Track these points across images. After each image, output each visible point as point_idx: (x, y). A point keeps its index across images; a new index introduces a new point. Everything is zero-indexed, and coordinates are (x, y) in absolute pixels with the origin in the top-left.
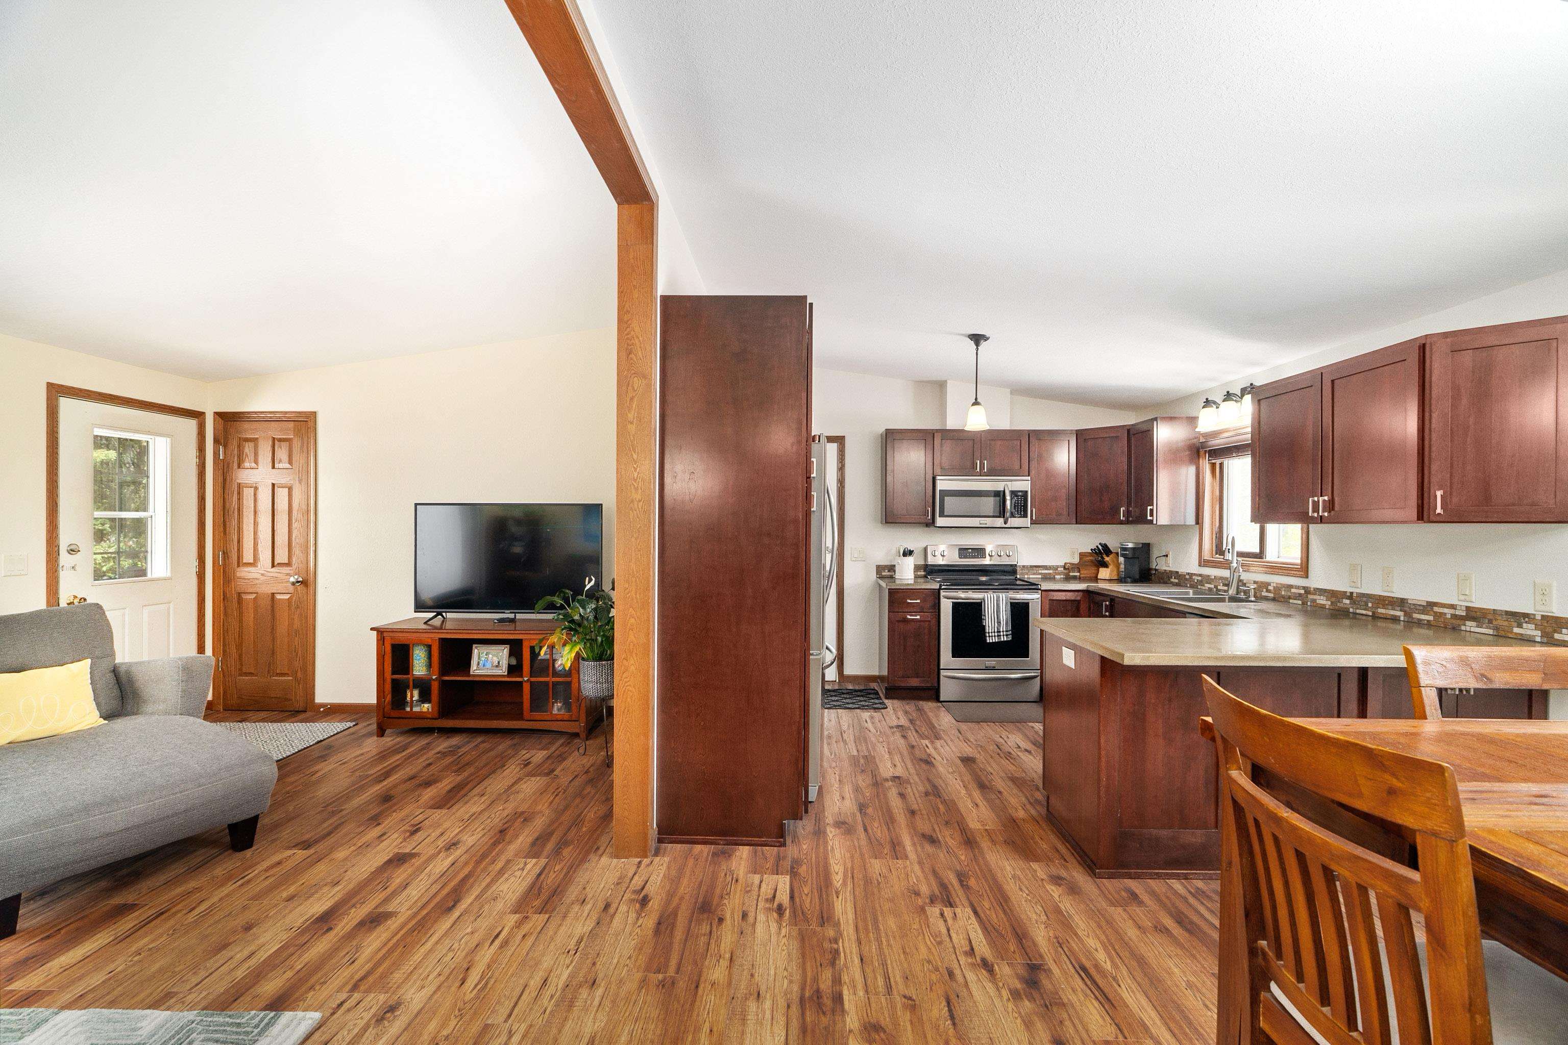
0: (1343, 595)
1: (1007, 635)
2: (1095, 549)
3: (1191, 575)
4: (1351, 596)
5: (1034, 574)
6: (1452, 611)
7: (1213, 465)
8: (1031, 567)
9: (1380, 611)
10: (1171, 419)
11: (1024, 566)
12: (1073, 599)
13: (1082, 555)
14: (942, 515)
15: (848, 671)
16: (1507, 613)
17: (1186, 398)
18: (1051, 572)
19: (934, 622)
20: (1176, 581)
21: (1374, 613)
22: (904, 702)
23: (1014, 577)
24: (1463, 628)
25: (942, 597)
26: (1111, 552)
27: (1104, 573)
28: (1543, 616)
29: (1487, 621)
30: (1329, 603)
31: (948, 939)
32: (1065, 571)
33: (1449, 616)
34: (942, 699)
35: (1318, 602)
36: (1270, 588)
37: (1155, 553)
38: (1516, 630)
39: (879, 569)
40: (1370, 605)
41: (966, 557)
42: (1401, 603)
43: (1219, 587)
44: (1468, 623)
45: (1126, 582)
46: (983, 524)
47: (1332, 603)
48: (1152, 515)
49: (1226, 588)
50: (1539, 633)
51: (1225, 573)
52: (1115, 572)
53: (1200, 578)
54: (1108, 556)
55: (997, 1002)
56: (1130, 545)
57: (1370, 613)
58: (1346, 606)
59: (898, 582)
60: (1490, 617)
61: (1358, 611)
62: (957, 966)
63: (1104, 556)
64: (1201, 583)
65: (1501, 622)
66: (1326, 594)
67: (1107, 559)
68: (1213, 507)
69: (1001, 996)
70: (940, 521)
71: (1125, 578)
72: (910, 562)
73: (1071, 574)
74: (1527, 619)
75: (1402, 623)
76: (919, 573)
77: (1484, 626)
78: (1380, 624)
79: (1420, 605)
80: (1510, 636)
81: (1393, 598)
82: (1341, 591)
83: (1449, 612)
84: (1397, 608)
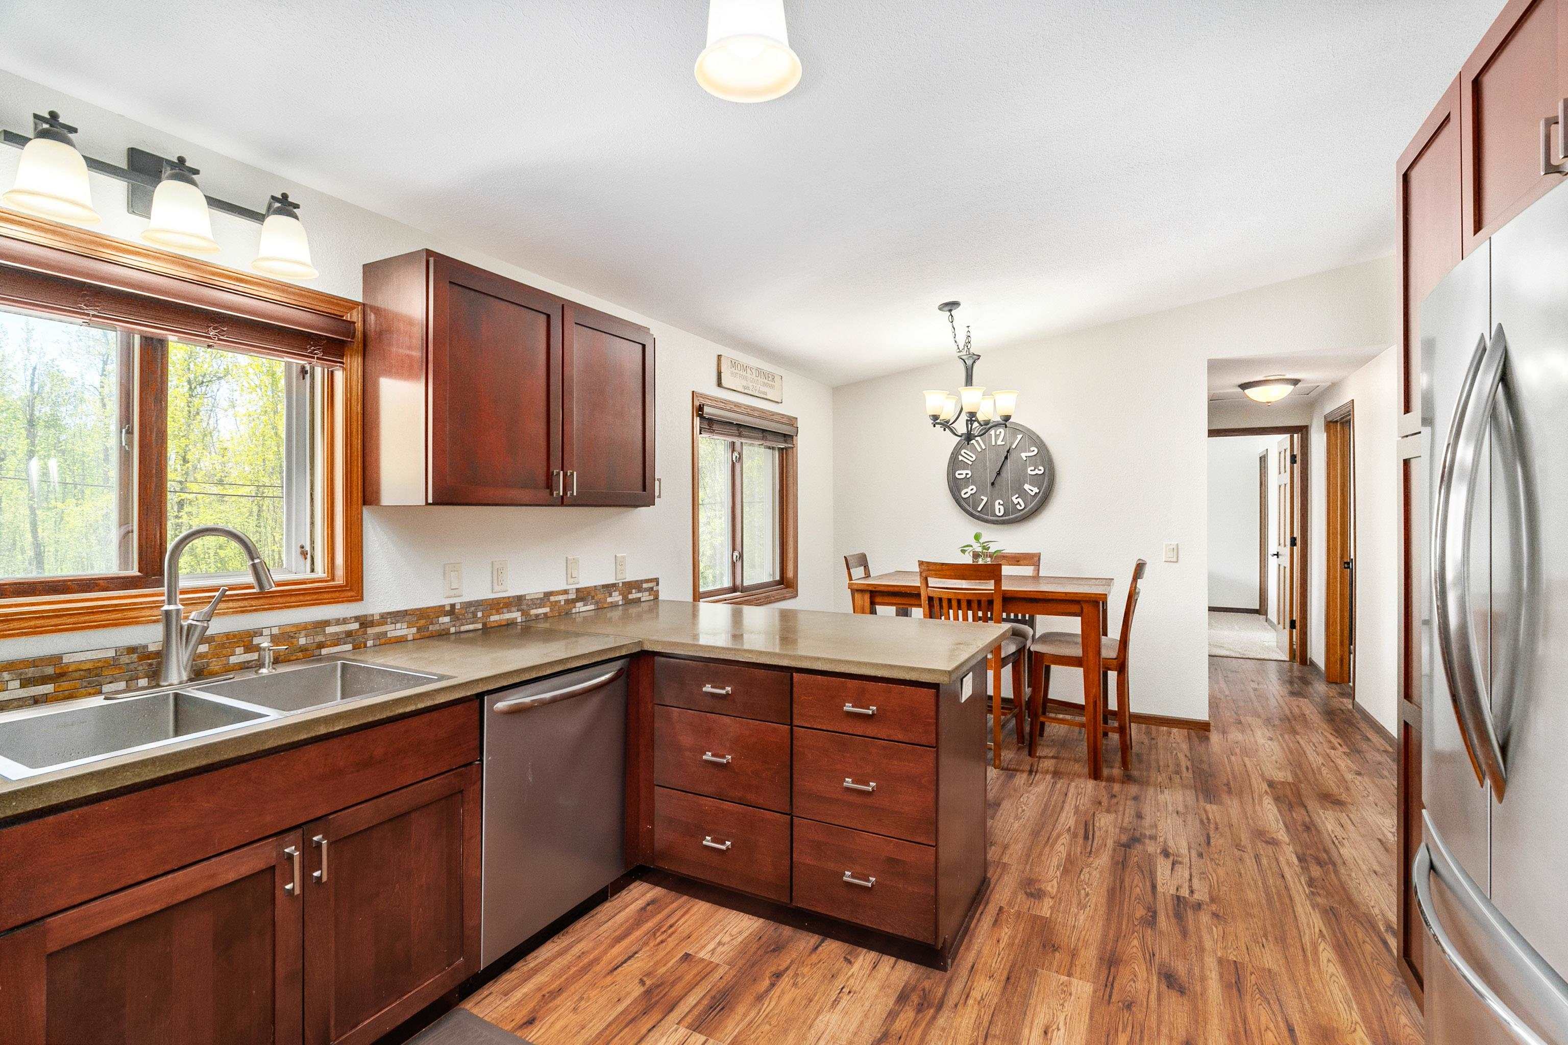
0: (440, 611)
4: (452, 611)
6: (565, 597)
9: (494, 618)
21: (484, 624)
24: (574, 610)
28: (623, 583)
29: (591, 599)
30: (414, 630)
31: (1194, 875)
33: (563, 603)
38: (609, 600)
40: (480, 614)
42: (517, 601)
44: (578, 604)
47: (419, 629)
50: (621, 597)
55: (1170, 837)
57: (480, 626)
58: (443, 627)
60: (593, 594)
61: (463, 628)
62: (1193, 859)
65: (600, 596)
66: (407, 618)
69: (1166, 839)
74: (614, 589)
77: (589, 603)
79: (537, 599)
80: (605, 606)
81: (509, 598)
82: (435, 607)
83: (562, 598)
84: (514, 609)
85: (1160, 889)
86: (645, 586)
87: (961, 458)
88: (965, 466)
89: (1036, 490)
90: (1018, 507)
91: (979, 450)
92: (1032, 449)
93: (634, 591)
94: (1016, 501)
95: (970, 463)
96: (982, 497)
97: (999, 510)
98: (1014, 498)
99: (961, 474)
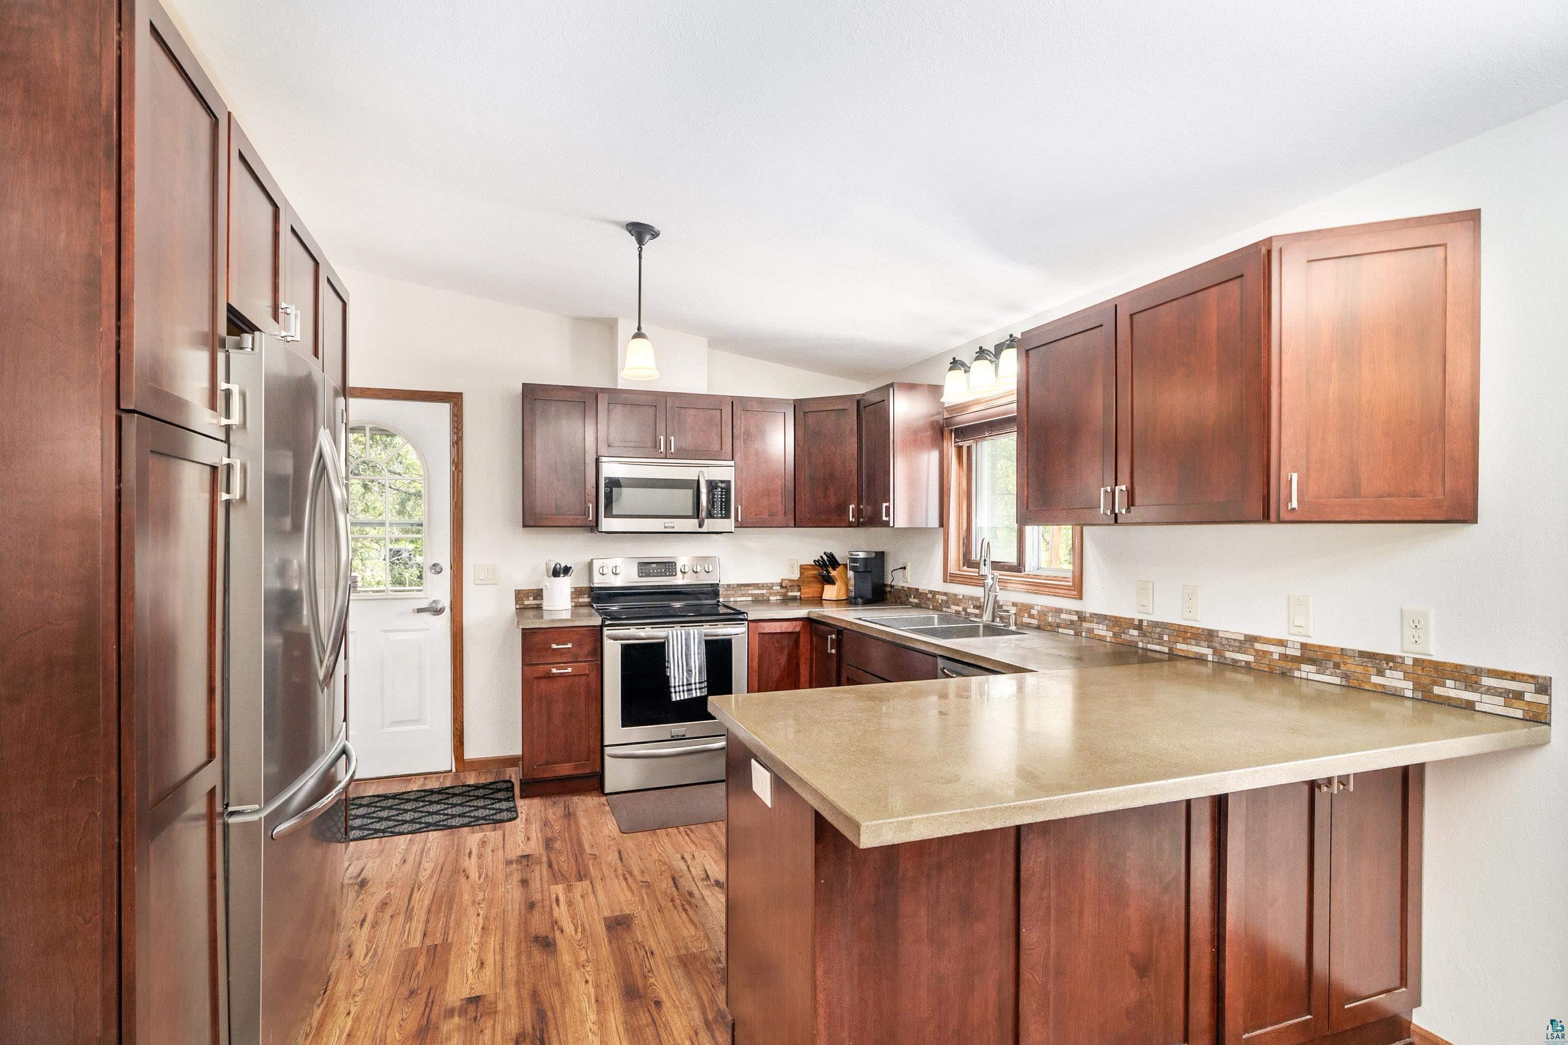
0: (1130, 623)
1: (700, 689)
2: (818, 561)
3: (934, 593)
4: (1139, 626)
5: (743, 595)
6: (1281, 650)
7: (959, 449)
8: (738, 585)
9: (1180, 646)
10: (911, 387)
11: (729, 585)
12: (790, 630)
13: (803, 568)
14: (609, 514)
15: (471, 753)
16: (1362, 654)
17: (929, 361)
18: (764, 591)
19: (593, 675)
20: (916, 601)
21: (1171, 649)
22: (549, 801)
23: (714, 602)
24: (1297, 674)
25: (605, 638)
26: (839, 565)
27: (830, 592)
28: (1415, 660)
29: (1332, 666)
30: (1111, 634)
32: (783, 591)
33: (1276, 656)
34: (607, 791)
35: (1096, 632)
36: (1034, 612)
37: (890, 565)
38: (1375, 679)
39: (520, 595)
40: (1166, 638)
41: (648, 575)
42: (1209, 636)
43: (969, 610)
44: (1304, 667)
45: (856, 604)
46: (670, 527)
47: (1114, 634)
48: (888, 515)
49: (977, 611)
50: (1410, 685)
51: (978, 592)
52: (843, 591)
53: (945, 598)
54: (834, 569)
56: (862, 555)
57: (1166, 650)
58: (1132, 639)
59: (547, 616)
60: (1337, 659)
61: (1150, 646)
63: (830, 569)
64: (946, 604)
65: (1352, 667)
66: (1106, 622)
67: (833, 573)
68: (959, 505)
70: (607, 524)
71: (855, 598)
72: (565, 585)
73: (790, 594)
74: (1391, 664)
75: (1210, 665)
76: (581, 600)
77: (1328, 672)
78: (1181, 665)
79: (1235, 640)
80: (1367, 687)
81: (1198, 629)
82: (1126, 618)
83: (1276, 650)
84: (1203, 643)
86: (1486, 681)
93: (1449, 683)
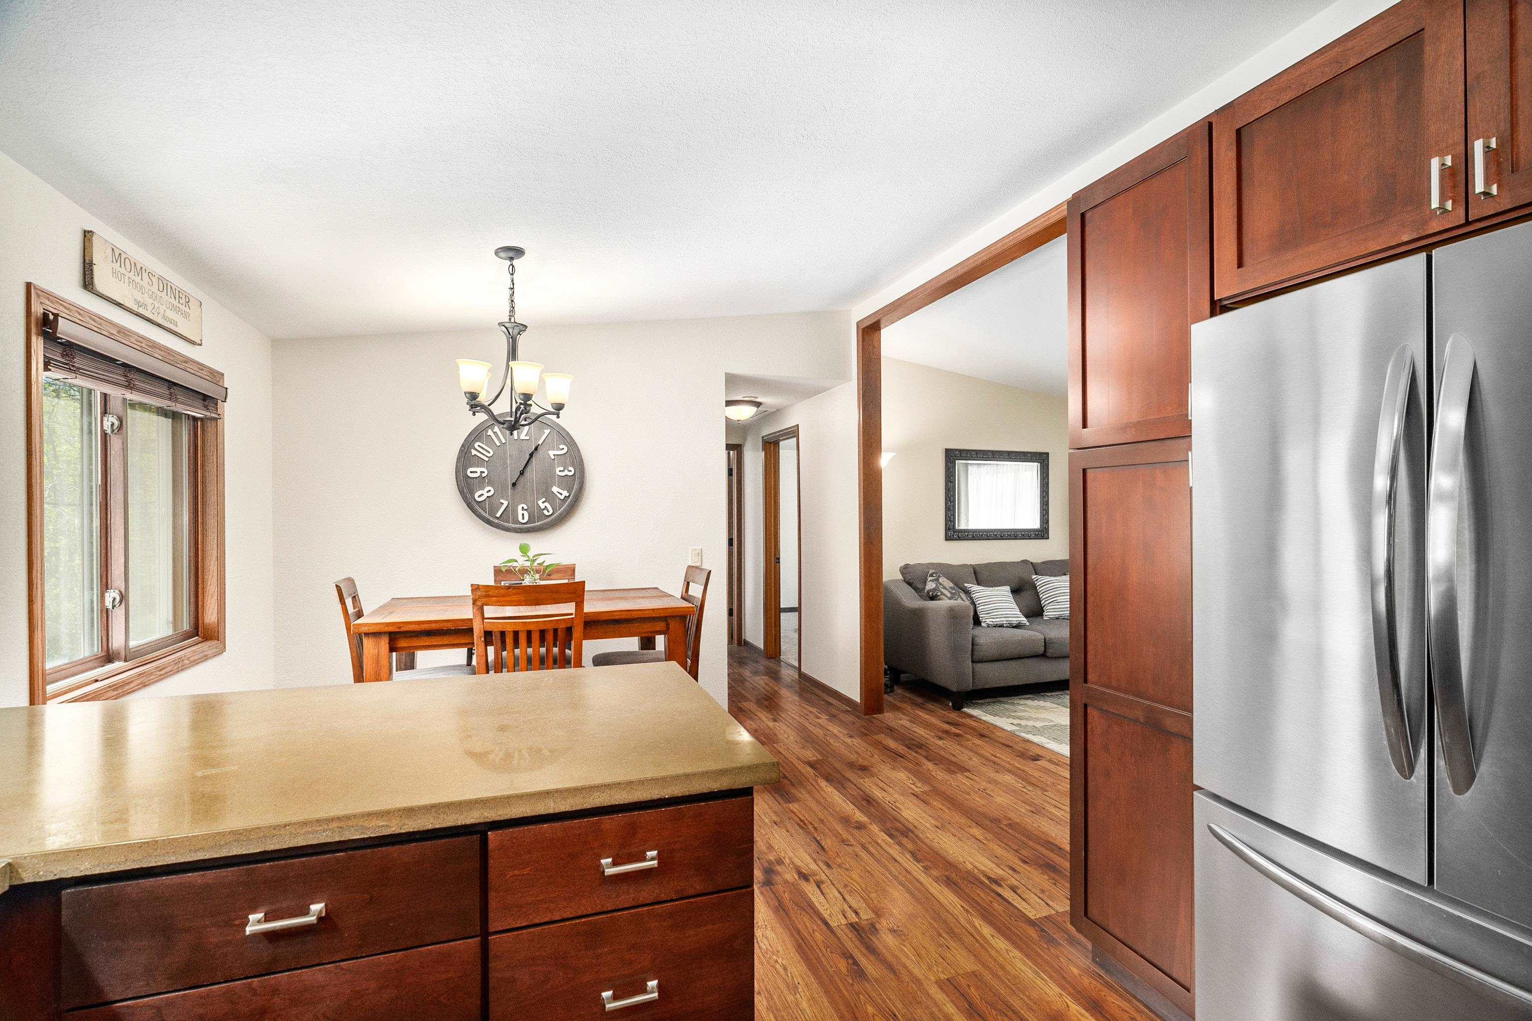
31: (841, 890)
55: (792, 855)
62: (826, 871)
69: (790, 858)
85: (833, 924)
87: (474, 452)
88: (479, 462)
89: (565, 493)
90: (545, 512)
91: (498, 444)
92: (561, 446)
94: (542, 506)
95: (487, 459)
96: (502, 501)
97: (523, 516)
98: (540, 502)
99: (474, 472)
